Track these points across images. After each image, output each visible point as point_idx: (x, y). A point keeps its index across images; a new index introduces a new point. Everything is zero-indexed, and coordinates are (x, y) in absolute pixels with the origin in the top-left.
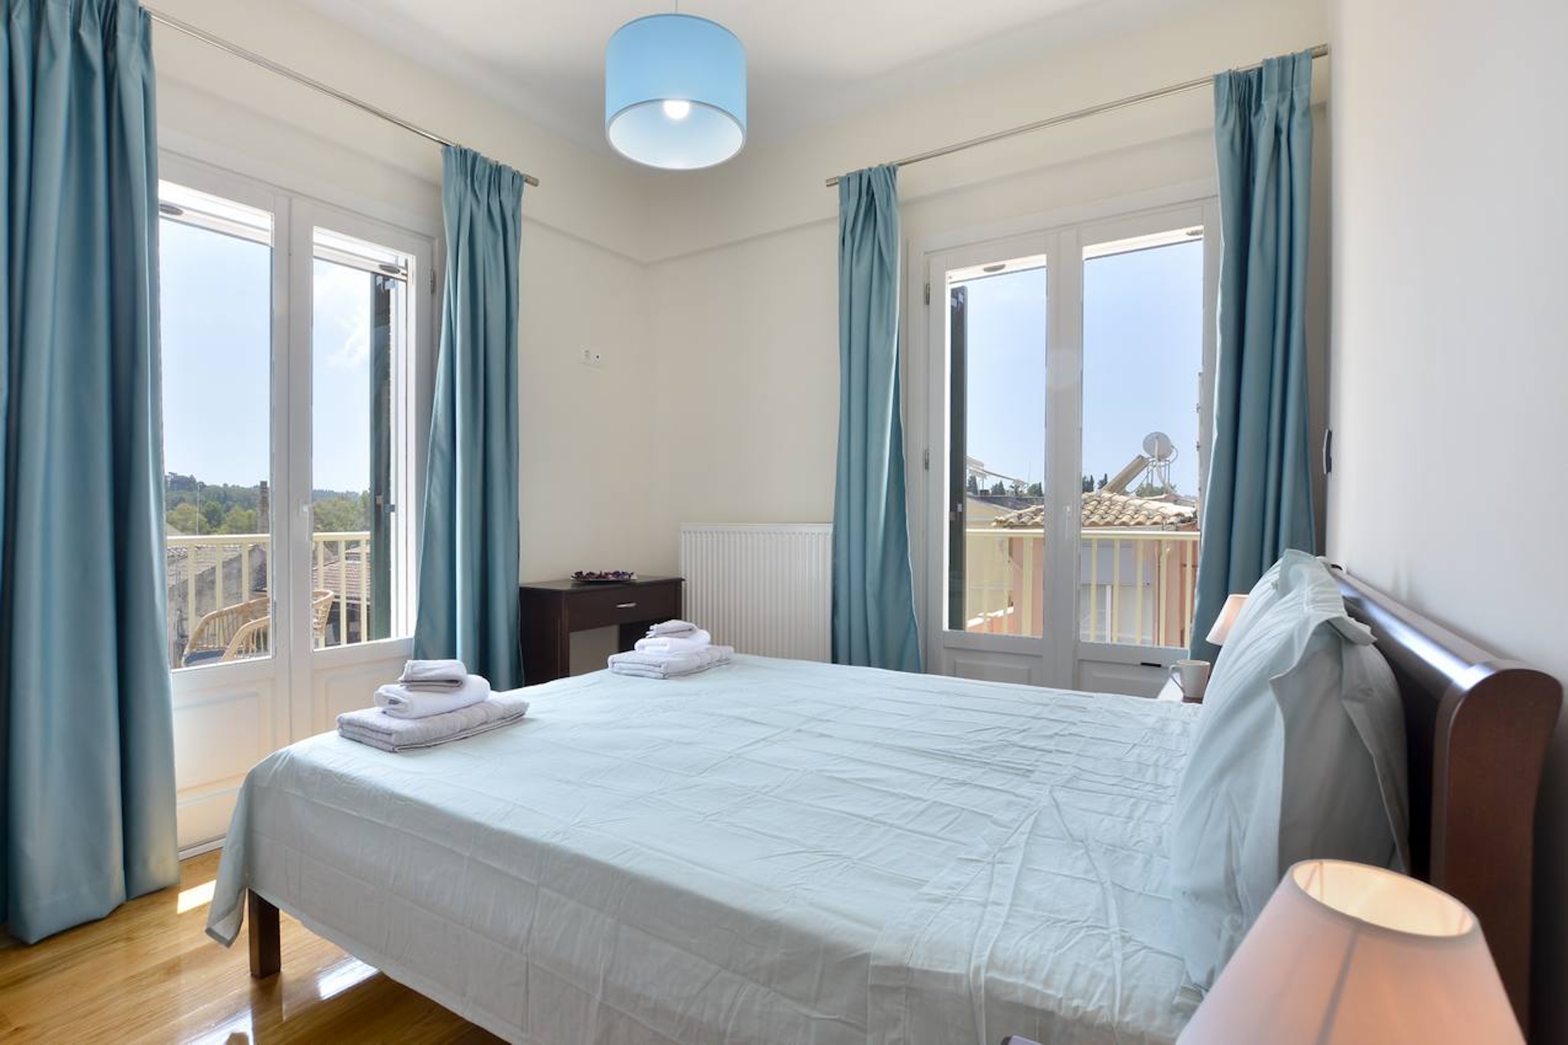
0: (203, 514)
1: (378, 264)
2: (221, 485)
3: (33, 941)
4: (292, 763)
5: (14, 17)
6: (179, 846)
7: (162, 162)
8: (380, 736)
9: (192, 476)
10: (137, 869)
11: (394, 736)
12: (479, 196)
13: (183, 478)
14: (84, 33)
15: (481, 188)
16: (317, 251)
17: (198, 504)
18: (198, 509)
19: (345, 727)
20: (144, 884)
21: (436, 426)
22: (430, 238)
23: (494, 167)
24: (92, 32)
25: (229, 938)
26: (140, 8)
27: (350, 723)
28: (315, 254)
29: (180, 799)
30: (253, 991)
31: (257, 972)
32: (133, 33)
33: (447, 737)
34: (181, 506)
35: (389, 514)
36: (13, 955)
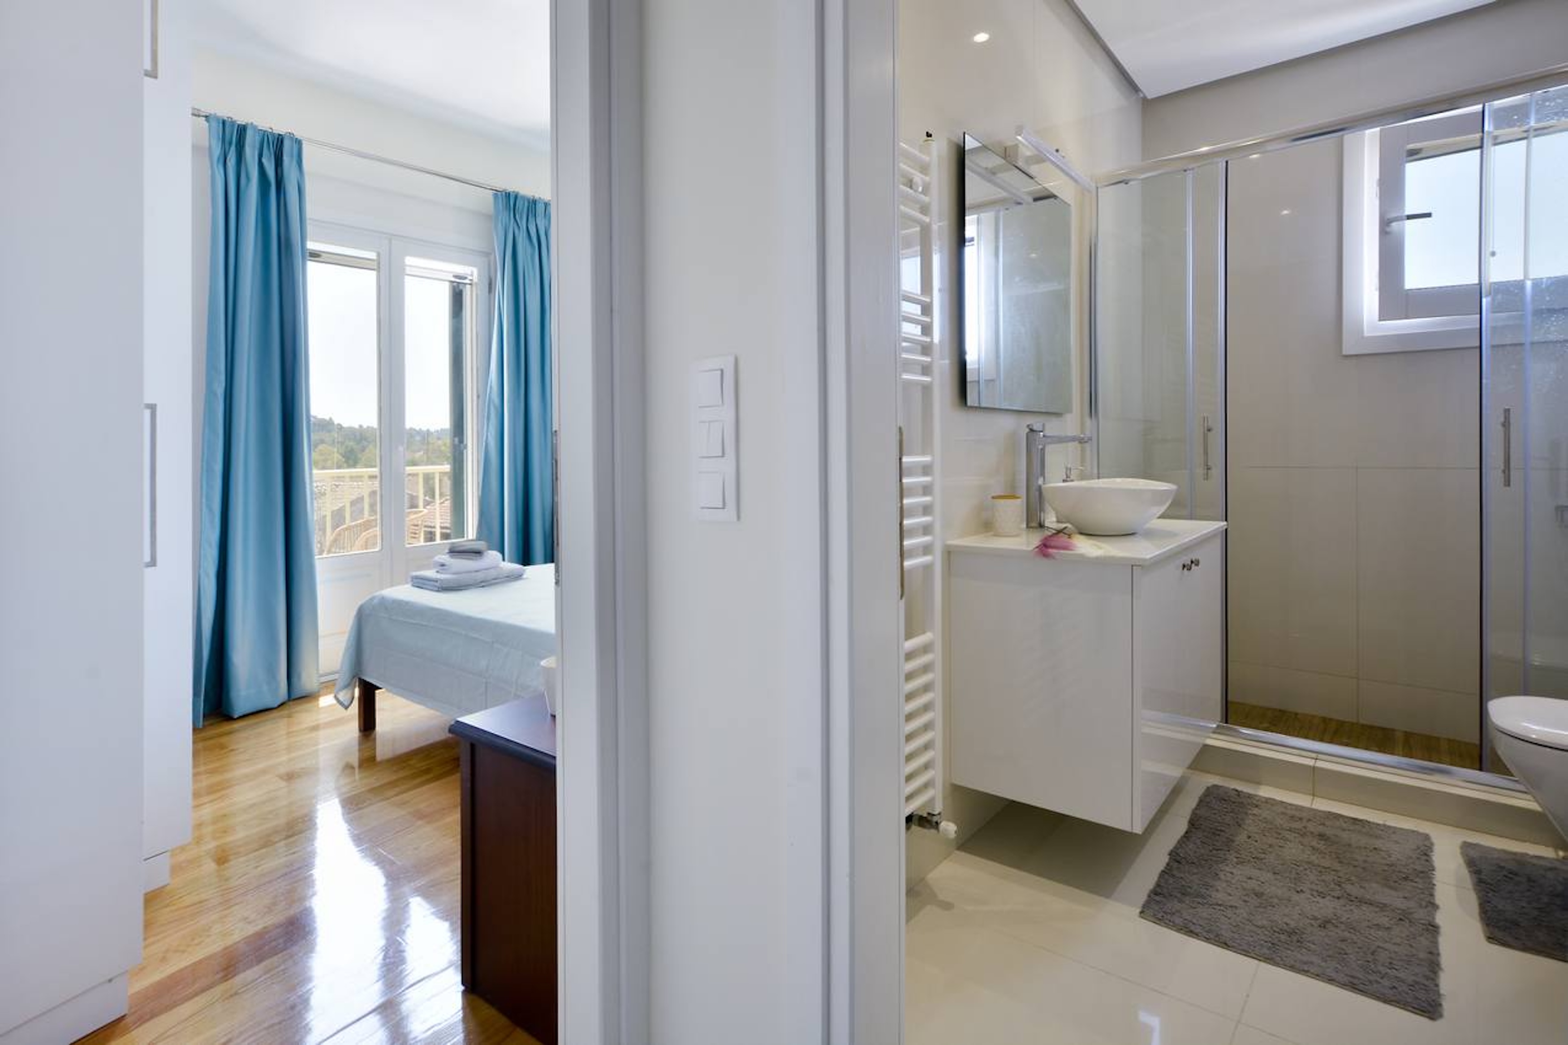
0: (341, 454)
1: (452, 275)
2: (357, 426)
3: (236, 716)
4: (383, 599)
5: (228, 158)
6: (321, 672)
7: (310, 229)
8: (432, 583)
9: (331, 419)
10: (294, 680)
11: (439, 582)
12: (520, 225)
13: (324, 420)
14: (264, 160)
15: (521, 218)
16: (408, 270)
17: (336, 444)
18: (336, 450)
19: (414, 580)
20: (296, 693)
21: (491, 387)
22: (487, 255)
23: (531, 201)
24: (269, 160)
25: (346, 703)
26: (297, 139)
27: (417, 577)
28: (408, 272)
29: (321, 642)
30: (359, 737)
31: (362, 729)
32: (292, 156)
33: (471, 585)
34: (321, 447)
35: (463, 451)
36: (225, 723)
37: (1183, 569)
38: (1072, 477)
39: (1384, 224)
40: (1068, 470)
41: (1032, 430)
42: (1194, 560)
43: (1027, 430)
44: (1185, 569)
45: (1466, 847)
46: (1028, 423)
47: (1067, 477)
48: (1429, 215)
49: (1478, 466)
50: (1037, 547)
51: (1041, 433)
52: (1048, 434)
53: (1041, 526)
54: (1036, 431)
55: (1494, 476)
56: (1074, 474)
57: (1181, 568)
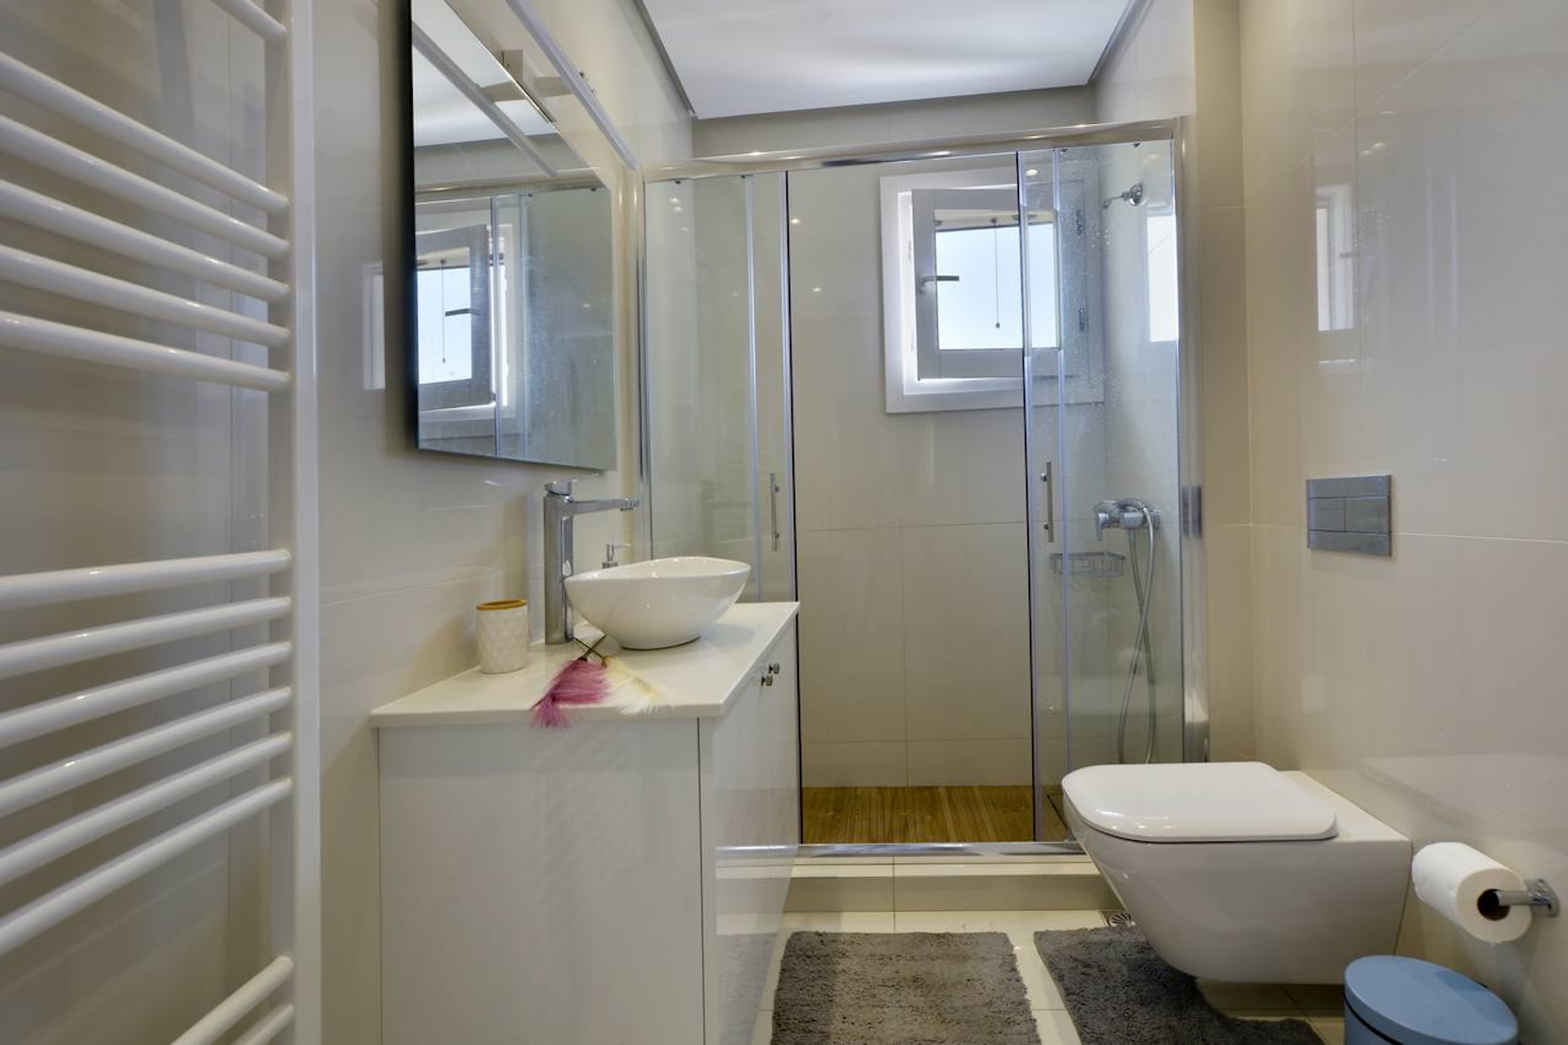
37: (762, 684)
38: (615, 560)
39: (920, 283)
40: (610, 549)
41: (552, 493)
42: (772, 666)
43: (546, 493)
44: (765, 684)
45: (1040, 937)
46: (546, 483)
47: (608, 560)
48: (956, 278)
49: (1025, 520)
50: (539, 703)
51: (567, 497)
52: (576, 499)
53: (568, 638)
54: (558, 494)
55: (1039, 533)
56: (618, 555)
57: (759, 683)
